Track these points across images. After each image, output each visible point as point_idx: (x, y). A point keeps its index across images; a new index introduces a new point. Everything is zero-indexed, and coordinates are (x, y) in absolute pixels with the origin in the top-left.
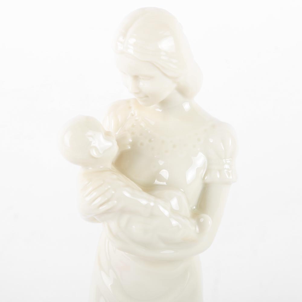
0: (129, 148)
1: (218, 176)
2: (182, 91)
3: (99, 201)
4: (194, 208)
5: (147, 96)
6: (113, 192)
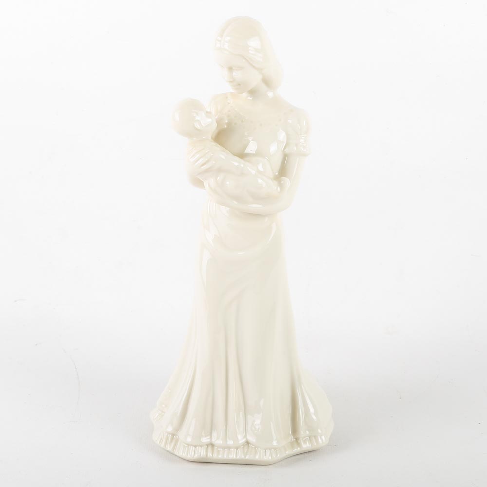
0: (226, 126)
1: (295, 148)
2: (267, 82)
3: (201, 161)
4: (277, 174)
5: (239, 85)
6: (212, 155)
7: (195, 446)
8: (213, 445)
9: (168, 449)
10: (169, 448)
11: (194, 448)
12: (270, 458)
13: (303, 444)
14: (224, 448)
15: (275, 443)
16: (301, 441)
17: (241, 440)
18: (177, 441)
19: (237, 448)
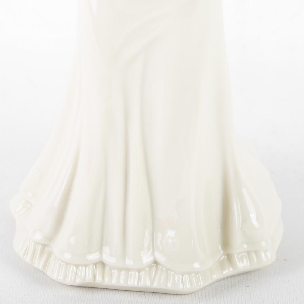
7: (77, 266)
8: (103, 264)
9: (36, 265)
10: (38, 265)
11: (75, 268)
12: (189, 286)
13: (237, 262)
14: (120, 270)
15: (196, 265)
16: (236, 258)
17: (147, 259)
18: (50, 254)
19: (139, 271)
